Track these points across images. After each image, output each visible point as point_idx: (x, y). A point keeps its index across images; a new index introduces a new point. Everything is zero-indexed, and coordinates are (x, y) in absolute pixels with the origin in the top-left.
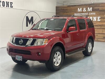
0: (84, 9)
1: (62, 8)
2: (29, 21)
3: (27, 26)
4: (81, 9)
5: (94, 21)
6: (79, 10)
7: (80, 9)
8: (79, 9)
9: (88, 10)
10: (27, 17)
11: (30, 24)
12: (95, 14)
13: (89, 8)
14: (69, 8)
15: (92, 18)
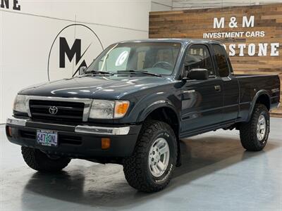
0: (232, 22)
1: (169, 19)
2: (70, 51)
3: (62, 65)
4: (222, 20)
5: (260, 54)
6: (218, 23)
7: (219, 20)
8: (216, 20)
9: (242, 23)
11: (70, 61)
12: (262, 34)
13: (245, 18)
14: (187, 18)
15: (254, 45)
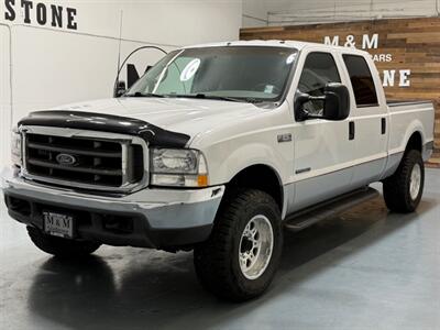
0: (349, 42)
4: (336, 39)
5: (385, 84)
8: (327, 39)
9: (361, 43)
10: (131, 70)
13: (366, 37)
